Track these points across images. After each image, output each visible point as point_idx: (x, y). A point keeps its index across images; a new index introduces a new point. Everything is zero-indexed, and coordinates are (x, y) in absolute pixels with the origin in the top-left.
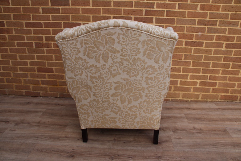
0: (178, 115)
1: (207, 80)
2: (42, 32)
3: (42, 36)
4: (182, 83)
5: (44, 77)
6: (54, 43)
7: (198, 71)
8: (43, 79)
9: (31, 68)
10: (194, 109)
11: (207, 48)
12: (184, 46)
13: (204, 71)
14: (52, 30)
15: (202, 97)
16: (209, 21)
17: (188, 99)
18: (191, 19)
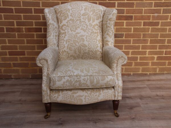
0: (141, 86)
1: (163, 55)
2: (13, 17)
3: (14, 22)
4: (141, 59)
5: (16, 59)
6: (25, 28)
7: (154, 47)
8: (14, 62)
9: (3, 52)
10: (153, 80)
11: (162, 27)
12: (142, 27)
13: (161, 47)
14: (24, 16)
15: (159, 70)
16: (164, 3)
17: (147, 73)
18: (148, 2)
